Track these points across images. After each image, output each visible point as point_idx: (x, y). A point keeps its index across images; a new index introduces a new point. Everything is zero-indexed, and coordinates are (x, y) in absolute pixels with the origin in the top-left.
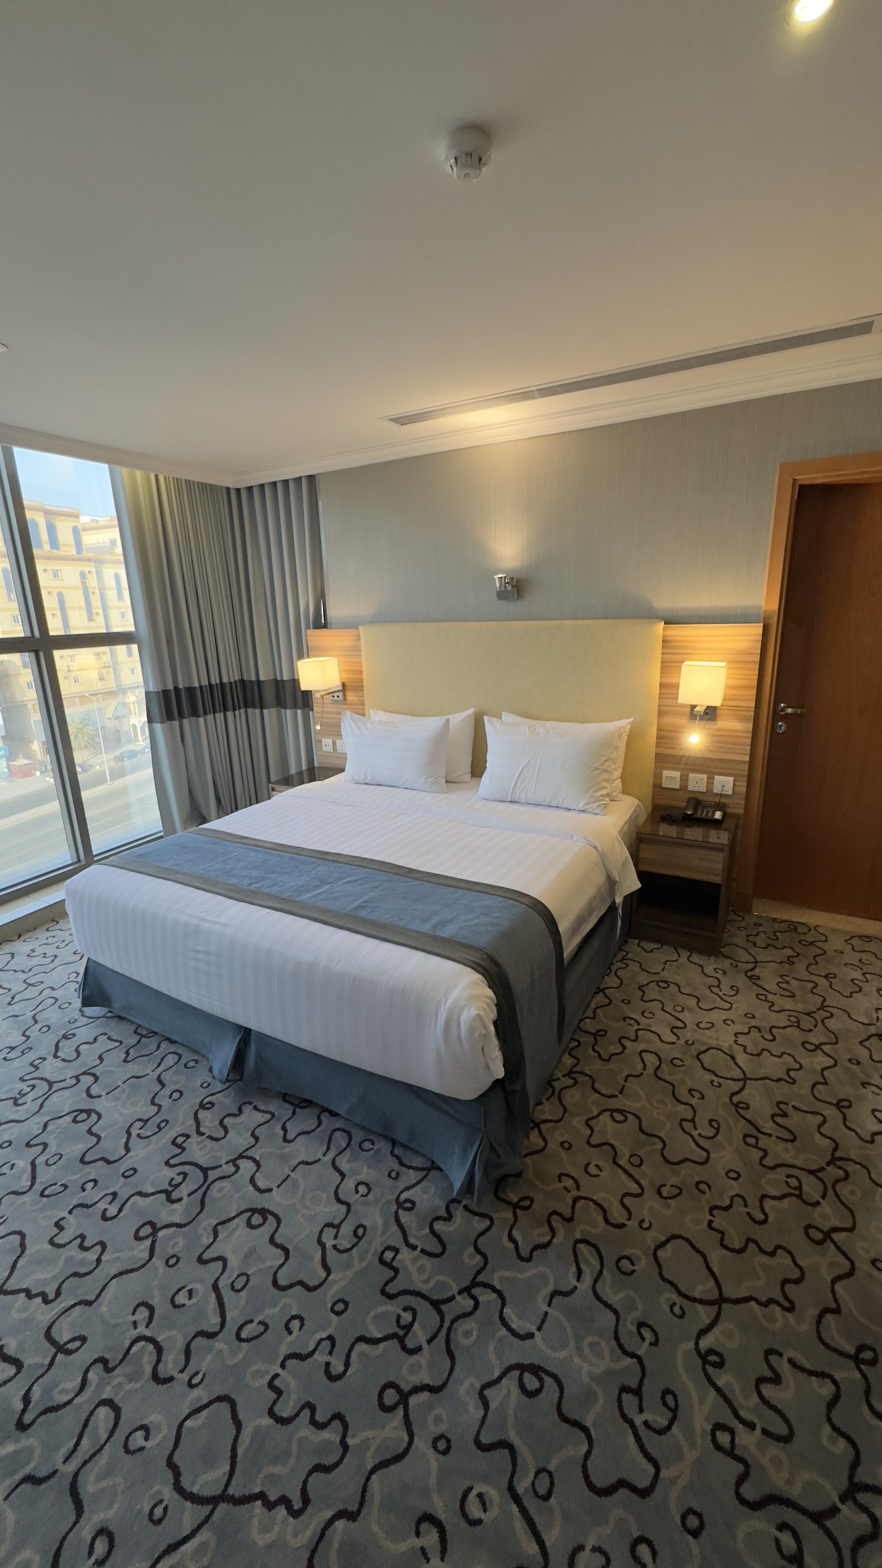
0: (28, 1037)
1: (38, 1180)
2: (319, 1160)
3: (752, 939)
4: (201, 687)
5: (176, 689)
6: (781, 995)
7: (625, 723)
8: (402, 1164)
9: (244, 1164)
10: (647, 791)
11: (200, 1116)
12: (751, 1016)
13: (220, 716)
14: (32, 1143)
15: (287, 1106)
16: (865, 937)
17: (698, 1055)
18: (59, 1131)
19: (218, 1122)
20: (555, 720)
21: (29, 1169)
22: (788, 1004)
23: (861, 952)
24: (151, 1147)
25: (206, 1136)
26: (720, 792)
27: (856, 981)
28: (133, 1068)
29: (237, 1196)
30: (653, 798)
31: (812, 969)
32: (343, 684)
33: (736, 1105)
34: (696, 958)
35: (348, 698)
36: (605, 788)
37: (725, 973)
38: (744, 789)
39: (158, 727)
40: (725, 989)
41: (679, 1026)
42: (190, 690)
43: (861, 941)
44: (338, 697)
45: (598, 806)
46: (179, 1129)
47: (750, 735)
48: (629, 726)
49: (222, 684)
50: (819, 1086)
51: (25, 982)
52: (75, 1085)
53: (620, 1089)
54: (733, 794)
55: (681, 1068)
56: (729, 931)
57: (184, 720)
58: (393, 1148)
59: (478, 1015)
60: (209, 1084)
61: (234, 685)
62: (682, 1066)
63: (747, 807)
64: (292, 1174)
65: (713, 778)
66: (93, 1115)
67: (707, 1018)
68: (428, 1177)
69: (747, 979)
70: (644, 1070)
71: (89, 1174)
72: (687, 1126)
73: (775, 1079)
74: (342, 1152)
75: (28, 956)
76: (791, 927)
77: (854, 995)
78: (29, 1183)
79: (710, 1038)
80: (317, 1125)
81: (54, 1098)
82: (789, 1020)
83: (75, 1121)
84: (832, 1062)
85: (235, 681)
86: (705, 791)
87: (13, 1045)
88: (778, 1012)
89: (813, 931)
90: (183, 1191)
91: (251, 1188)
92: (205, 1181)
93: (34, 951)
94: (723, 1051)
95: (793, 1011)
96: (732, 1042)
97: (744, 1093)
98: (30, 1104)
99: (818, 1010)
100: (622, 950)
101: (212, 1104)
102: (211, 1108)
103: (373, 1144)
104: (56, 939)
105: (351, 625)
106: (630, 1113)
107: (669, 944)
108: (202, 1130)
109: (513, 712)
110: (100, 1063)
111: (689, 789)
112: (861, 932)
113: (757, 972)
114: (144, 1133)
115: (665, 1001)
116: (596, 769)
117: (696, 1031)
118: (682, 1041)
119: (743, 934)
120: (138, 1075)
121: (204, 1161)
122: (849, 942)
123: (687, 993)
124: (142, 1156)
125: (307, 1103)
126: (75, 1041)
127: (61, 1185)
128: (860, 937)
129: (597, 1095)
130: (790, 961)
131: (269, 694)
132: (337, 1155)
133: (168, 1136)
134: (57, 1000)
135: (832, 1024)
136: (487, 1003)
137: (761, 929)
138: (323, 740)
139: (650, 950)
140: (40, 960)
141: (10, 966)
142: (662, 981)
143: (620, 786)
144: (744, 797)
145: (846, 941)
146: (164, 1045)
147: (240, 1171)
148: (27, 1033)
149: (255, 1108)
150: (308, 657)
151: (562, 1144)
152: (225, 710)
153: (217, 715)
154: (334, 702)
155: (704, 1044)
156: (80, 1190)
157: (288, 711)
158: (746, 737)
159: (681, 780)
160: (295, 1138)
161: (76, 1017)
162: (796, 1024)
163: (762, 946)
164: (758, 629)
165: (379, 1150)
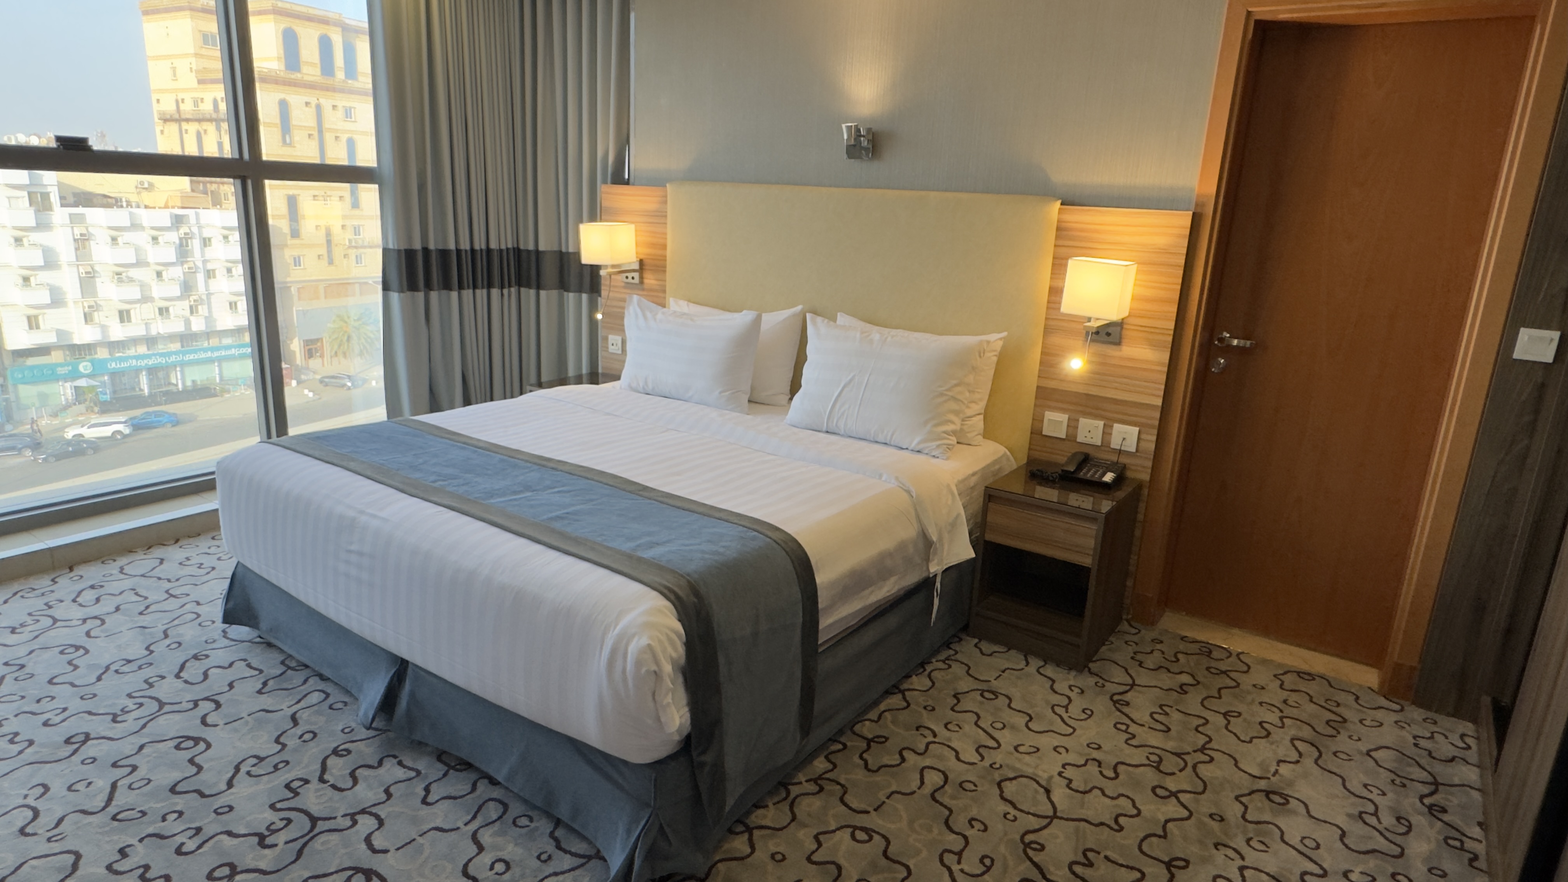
0: (152, 652)
1: (114, 803)
2: (458, 828)
3: (1139, 657)
4: (458, 251)
5: (426, 250)
6: (1150, 728)
7: (995, 339)
8: (559, 847)
9: (362, 820)
10: (1021, 439)
11: (330, 762)
12: (1096, 746)
13: (481, 293)
14: (120, 763)
15: (440, 766)
16: (1305, 673)
17: (1002, 781)
18: (154, 755)
19: (349, 771)
20: (904, 329)
21: (108, 790)
22: (1156, 740)
23: (1291, 691)
24: (261, 787)
25: (329, 784)
26: (1118, 448)
27: (1265, 725)
28: (266, 701)
29: (343, 851)
30: (1030, 449)
31: (1212, 704)
32: (641, 262)
33: (1027, 845)
34: (1050, 670)
35: (646, 281)
36: (953, 422)
37: (1083, 692)
38: (1152, 446)
39: (395, 296)
40: (1075, 709)
41: (990, 745)
42: (444, 254)
43: (1298, 679)
44: (633, 278)
45: (938, 446)
46: (299, 773)
47: (1166, 369)
48: (1001, 343)
49: (489, 250)
50: (1154, 839)
51: (167, 592)
52: (191, 709)
53: (875, 807)
54: (1137, 450)
55: (969, 794)
56: (1112, 643)
57: (432, 292)
58: (555, 828)
59: (649, 645)
60: (353, 730)
61: (505, 254)
62: (974, 791)
63: (1155, 469)
64: (418, 838)
65: (1112, 427)
66: (202, 743)
67: (1032, 740)
68: (587, 866)
69: (1112, 703)
70: (919, 788)
71: (177, 804)
72: (949, 859)
73: (1096, 822)
74: (487, 825)
75: (181, 564)
76: (1204, 649)
77: (1255, 740)
78: (103, 804)
79: (1028, 765)
80: (469, 790)
81: (162, 720)
82: (1148, 758)
83: (177, 747)
84: (1186, 813)
85: (508, 249)
86: (1099, 443)
87: (131, 658)
88: (1136, 747)
89: (1233, 659)
90: (281, 838)
91: (364, 846)
92: (311, 831)
93: (189, 560)
94: (1038, 783)
95: (1157, 748)
96: (1056, 774)
97: (1045, 832)
98: (130, 723)
99: (1195, 751)
100: (951, 649)
101: (349, 752)
102: (345, 755)
103: (531, 820)
104: (220, 550)
105: (657, 181)
106: (878, 833)
107: (1019, 649)
108: (326, 777)
109: (854, 315)
110: (229, 691)
111: (1079, 440)
112: (1305, 667)
113: (1128, 697)
114: (255, 771)
115: (982, 714)
116: (942, 395)
117: (1011, 754)
118: (987, 763)
119: (1131, 649)
120: (270, 709)
121: (315, 811)
122: (1280, 677)
123: (1018, 708)
124: (245, 794)
125: (468, 766)
126: (207, 663)
127: (139, 812)
128: (1299, 673)
129: (843, 808)
130: (1182, 689)
131: (550, 270)
132: (482, 827)
133: (283, 778)
134: (199, 616)
135: (1205, 771)
136: (667, 635)
137: (1159, 646)
138: (611, 337)
139: (989, 652)
140: (193, 570)
141: (156, 573)
142: (988, 691)
143: (981, 425)
144: (1152, 457)
145: (1275, 676)
146: (311, 681)
147: (358, 827)
148: (152, 648)
149: (400, 763)
150: (601, 220)
151: (773, 856)
152: (490, 286)
153: (478, 292)
154: (628, 286)
155: (1013, 769)
156: (160, 819)
157: (571, 295)
158: (1160, 371)
159: (1068, 426)
160: (437, 801)
161: (216, 637)
162: (1155, 764)
163: (1151, 667)
164: (1184, 220)
165: (536, 829)
